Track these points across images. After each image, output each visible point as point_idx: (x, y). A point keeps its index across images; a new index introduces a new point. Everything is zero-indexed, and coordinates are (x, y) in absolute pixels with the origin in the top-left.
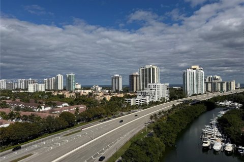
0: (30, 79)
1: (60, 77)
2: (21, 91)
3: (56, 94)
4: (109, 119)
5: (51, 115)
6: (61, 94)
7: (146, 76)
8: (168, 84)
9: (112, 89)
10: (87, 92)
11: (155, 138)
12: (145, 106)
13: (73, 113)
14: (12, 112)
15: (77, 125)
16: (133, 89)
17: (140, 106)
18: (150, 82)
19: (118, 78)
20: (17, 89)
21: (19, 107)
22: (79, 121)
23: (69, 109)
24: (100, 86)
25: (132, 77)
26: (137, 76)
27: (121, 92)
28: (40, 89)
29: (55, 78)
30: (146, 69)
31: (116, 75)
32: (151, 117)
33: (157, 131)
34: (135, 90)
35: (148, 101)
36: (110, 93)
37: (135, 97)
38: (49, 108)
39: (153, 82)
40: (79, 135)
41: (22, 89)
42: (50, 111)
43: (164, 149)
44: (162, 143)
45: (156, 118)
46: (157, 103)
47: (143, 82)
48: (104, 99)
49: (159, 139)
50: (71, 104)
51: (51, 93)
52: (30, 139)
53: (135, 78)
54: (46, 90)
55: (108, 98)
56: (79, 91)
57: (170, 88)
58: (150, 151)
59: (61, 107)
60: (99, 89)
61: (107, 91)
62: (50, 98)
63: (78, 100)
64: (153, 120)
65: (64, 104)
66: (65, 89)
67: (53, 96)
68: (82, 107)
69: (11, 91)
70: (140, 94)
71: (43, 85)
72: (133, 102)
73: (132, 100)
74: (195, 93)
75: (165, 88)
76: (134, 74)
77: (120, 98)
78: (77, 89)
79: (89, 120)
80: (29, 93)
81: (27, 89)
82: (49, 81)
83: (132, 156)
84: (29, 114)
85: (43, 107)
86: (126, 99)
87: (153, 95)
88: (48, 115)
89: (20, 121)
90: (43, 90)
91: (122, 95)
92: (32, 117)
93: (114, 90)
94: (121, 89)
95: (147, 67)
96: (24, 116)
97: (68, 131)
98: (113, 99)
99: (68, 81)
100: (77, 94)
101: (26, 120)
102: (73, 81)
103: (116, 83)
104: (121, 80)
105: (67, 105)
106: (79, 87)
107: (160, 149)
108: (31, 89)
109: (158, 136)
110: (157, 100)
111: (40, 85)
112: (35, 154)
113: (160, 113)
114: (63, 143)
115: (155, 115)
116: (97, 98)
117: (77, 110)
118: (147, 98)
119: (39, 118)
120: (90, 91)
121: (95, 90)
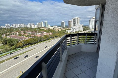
0: (32, 23)
1: (42, 22)
2: (30, 28)
3: (41, 29)
7: (74, 22)
8: (83, 25)
14: (28, 35)
15: (49, 39)
16: (69, 27)
18: (76, 24)
20: (28, 27)
21: (30, 33)
22: (50, 38)
23: (47, 34)
24: (57, 26)
26: (71, 22)
27: (65, 28)
28: (36, 27)
29: (40, 23)
31: (63, 22)
34: (70, 27)
37: (70, 30)
39: (77, 24)
40: (50, 42)
42: (40, 35)
47: (73, 24)
48: (59, 30)
50: (47, 32)
54: (38, 27)
55: (60, 30)
56: (49, 28)
57: (84, 26)
59: (44, 33)
60: (57, 27)
61: (59, 28)
62: (40, 30)
63: (49, 31)
66: (44, 27)
67: (40, 29)
68: (51, 34)
69: (26, 28)
70: (72, 29)
73: (69, 31)
75: (81, 26)
76: (70, 21)
77: (64, 30)
79: (54, 38)
80: (32, 29)
81: (31, 27)
82: (38, 24)
85: (38, 33)
86: (67, 31)
87: (77, 29)
88: (40, 36)
90: (37, 27)
92: (35, 36)
93: (62, 27)
95: (75, 18)
96: (32, 36)
97: (47, 41)
98: (62, 30)
99: (45, 24)
102: (47, 24)
103: (63, 24)
104: (65, 23)
105: (45, 32)
106: (49, 26)
108: (33, 27)
112: (37, 48)
116: (56, 30)
117: (49, 34)
118: (75, 30)
119: (37, 37)
120: (53, 28)
121: (55, 27)
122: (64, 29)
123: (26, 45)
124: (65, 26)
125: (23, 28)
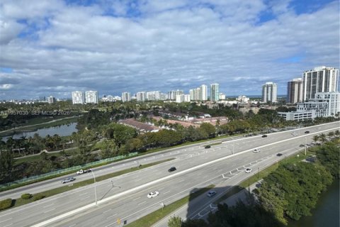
0: (178, 90)
1: (204, 87)
2: (171, 102)
3: (199, 105)
4: (255, 135)
5: (193, 125)
6: (204, 104)
7: (314, 82)
9: (262, 100)
10: (231, 103)
11: (317, 165)
12: (308, 122)
13: (214, 125)
14: (161, 120)
15: (218, 137)
16: (292, 101)
17: (301, 121)
18: (320, 90)
19: (272, 86)
20: (167, 100)
21: (167, 115)
22: (220, 133)
23: (211, 120)
24: (247, 97)
25: (291, 86)
26: (299, 83)
27: (274, 104)
28: (186, 100)
29: (199, 89)
30: (315, 73)
31: (269, 83)
32: (316, 138)
33: (322, 156)
34: (296, 101)
35: (314, 116)
36: (258, 105)
37: (294, 110)
38: (192, 118)
39: (326, 90)
40: (218, 147)
41: (171, 100)
42: (193, 122)
43: (330, 181)
44: (327, 174)
45: (323, 140)
46: (329, 120)
47: (309, 90)
48: (251, 111)
49: (322, 167)
50: (213, 115)
51: (195, 103)
52: (175, 145)
53: (296, 86)
54: (191, 100)
55: (256, 110)
56: (222, 102)
58: (305, 180)
59: (203, 117)
60: (246, 100)
61: (256, 103)
62: (195, 109)
63: (220, 111)
64: (318, 142)
65: (206, 115)
66: (209, 100)
67: (197, 106)
68: (224, 119)
69: (163, 101)
70: (301, 106)
71: (189, 96)
72: (289, 116)
73: (288, 114)
76: (294, 80)
77: (271, 111)
78: (220, 100)
79: (231, 134)
80: (177, 104)
81: (175, 100)
82: (194, 91)
83: (277, 181)
84: (173, 122)
85: (187, 117)
86: (279, 113)
87: (323, 109)
88: (189, 124)
89: (168, 128)
90: (189, 101)
91: (275, 108)
92: (176, 126)
93: (265, 101)
94: (274, 100)
95: (317, 69)
96: (170, 124)
98: (262, 111)
99: (212, 91)
100: (220, 105)
101: (171, 127)
102: (217, 90)
103: (268, 92)
104: (275, 89)
105: (209, 116)
106: (223, 97)
107: (323, 180)
108: (178, 100)
109: (322, 164)
110: (330, 115)
111: (186, 96)
112: (177, 159)
113: (331, 134)
114: (202, 153)
115: (323, 136)
116: (242, 110)
117: (218, 121)
118: (313, 112)
119: (182, 127)
120: (235, 102)
121: (241, 101)
122: (270, 108)
123: (151, 146)
124: (277, 96)
125: (155, 101)
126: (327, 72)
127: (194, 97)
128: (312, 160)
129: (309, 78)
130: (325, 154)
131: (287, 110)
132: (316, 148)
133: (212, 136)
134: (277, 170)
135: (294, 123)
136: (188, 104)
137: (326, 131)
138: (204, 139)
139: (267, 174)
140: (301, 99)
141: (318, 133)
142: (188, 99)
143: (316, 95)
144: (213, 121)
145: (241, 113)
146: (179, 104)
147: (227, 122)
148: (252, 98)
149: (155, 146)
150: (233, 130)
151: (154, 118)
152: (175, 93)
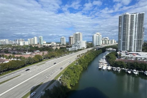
0: (21, 39)
1: (36, 38)
2: (17, 45)
3: (34, 46)
4: (59, 57)
5: (30, 56)
6: (36, 46)
8: (86, 41)
9: (61, 44)
10: (49, 45)
11: (78, 65)
12: (75, 51)
14: (10, 56)
16: (70, 44)
17: (73, 51)
18: (78, 40)
19: (64, 38)
20: (14, 44)
21: (15, 53)
22: (44, 58)
24: (55, 42)
25: (70, 38)
26: (72, 37)
28: (26, 44)
29: (33, 39)
30: (76, 34)
32: (78, 56)
33: (79, 62)
34: (72, 44)
35: (77, 49)
36: (59, 46)
37: (71, 47)
38: (30, 53)
39: (80, 40)
40: (44, 65)
41: (17, 44)
42: (30, 55)
43: (82, 70)
44: (81, 67)
45: (80, 56)
46: (81, 50)
47: (75, 40)
48: (57, 48)
49: (80, 66)
50: (41, 51)
51: (31, 46)
52: (21, 68)
53: (72, 38)
54: (29, 44)
55: (59, 48)
56: (45, 45)
57: (87, 43)
58: (75, 71)
59: (36, 52)
60: (55, 44)
61: (59, 45)
62: (32, 49)
63: (44, 49)
64: (78, 57)
65: (37, 51)
66: (38, 44)
67: (32, 47)
69: (11, 45)
70: (73, 46)
72: (70, 49)
73: (69, 48)
74: (98, 45)
75: (84, 43)
76: (71, 36)
78: (44, 44)
79: (49, 58)
80: (20, 46)
81: (19, 44)
82: (30, 40)
83: (67, 74)
84: (19, 56)
85: (27, 53)
86: (67, 48)
87: (79, 46)
88: (28, 56)
89: (15, 59)
90: (28, 44)
91: (65, 46)
92: (20, 58)
93: (62, 44)
94: (65, 44)
96: (17, 57)
97: (39, 63)
98: (61, 48)
99: (40, 40)
100: (44, 46)
101: (18, 59)
102: (42, 39)
103: (62, 41)
104: (65, 39)
105: (39, 51)
106: (45, 42)
107: (80, 70)
108: (22, 44)
109: (80, 64)
110: (81, 48)
111: (26, 42)
112: (22, 75)
113: (81, 54)
114: (36, 69)
115: (80, 55)
116: (53, 48)
117: (43, 53)
118: (77, 47)
119: (24, 58)
120: (50, 45)
121: (53, 44)
122: (64, 47)
123: (4, 71)
124: (66, 42)
125: (6, 45)
126: (80, 34)
127: (31, 42)
128: (77, 64)
129: (75, 36)
130: (80, 61)
131: (69, 47)
132: (78, 60)
133: (41, 60)
134: (67, 70)
135: (71, 52)
136: (27, 46)
137: (80, 54)
138: (37, 62)
139: (64, 72)
140: (73, 43)
141: (78, 54)
142: (27, 43)
143: (77, 42)
144: (41, 54)
145: (53, 49)
146: (22, 46)
147: (47, 53)
148: (57, 43)
149: (6, 71)
150: (50, 56)
151: (6, 54)
152: (19, 41)
